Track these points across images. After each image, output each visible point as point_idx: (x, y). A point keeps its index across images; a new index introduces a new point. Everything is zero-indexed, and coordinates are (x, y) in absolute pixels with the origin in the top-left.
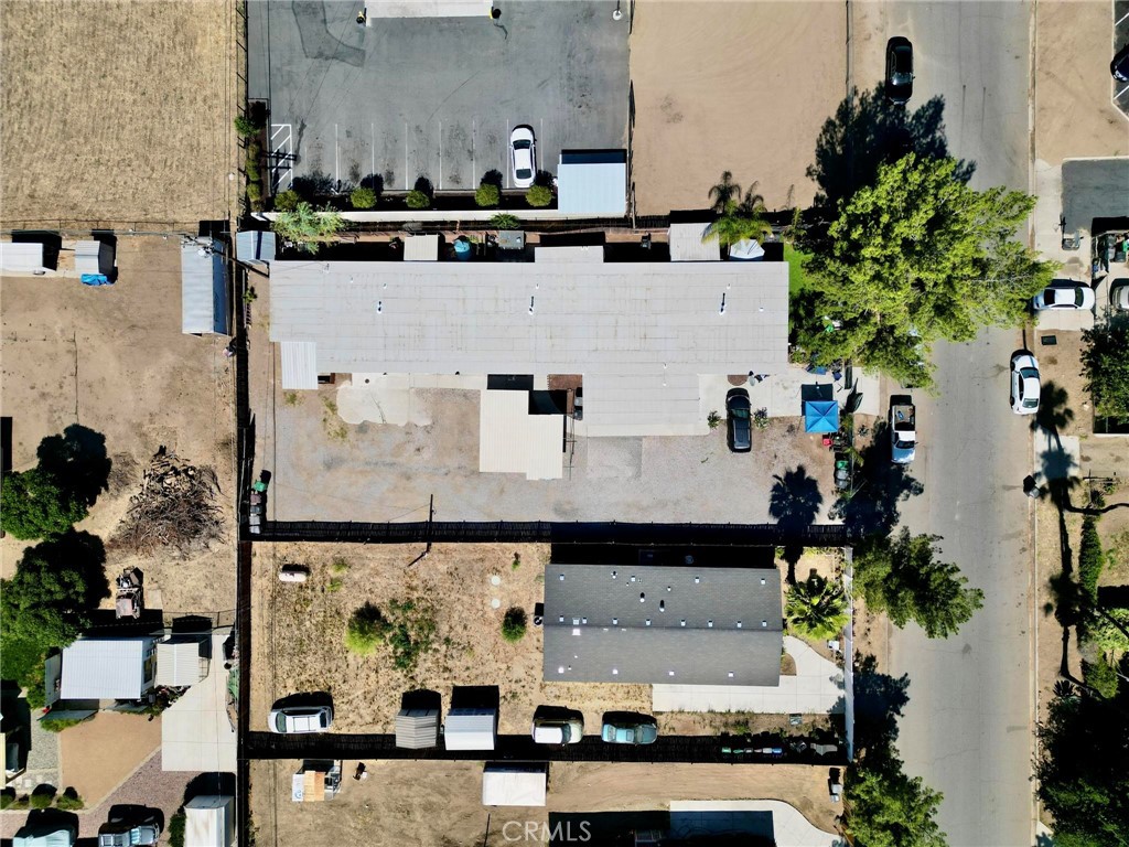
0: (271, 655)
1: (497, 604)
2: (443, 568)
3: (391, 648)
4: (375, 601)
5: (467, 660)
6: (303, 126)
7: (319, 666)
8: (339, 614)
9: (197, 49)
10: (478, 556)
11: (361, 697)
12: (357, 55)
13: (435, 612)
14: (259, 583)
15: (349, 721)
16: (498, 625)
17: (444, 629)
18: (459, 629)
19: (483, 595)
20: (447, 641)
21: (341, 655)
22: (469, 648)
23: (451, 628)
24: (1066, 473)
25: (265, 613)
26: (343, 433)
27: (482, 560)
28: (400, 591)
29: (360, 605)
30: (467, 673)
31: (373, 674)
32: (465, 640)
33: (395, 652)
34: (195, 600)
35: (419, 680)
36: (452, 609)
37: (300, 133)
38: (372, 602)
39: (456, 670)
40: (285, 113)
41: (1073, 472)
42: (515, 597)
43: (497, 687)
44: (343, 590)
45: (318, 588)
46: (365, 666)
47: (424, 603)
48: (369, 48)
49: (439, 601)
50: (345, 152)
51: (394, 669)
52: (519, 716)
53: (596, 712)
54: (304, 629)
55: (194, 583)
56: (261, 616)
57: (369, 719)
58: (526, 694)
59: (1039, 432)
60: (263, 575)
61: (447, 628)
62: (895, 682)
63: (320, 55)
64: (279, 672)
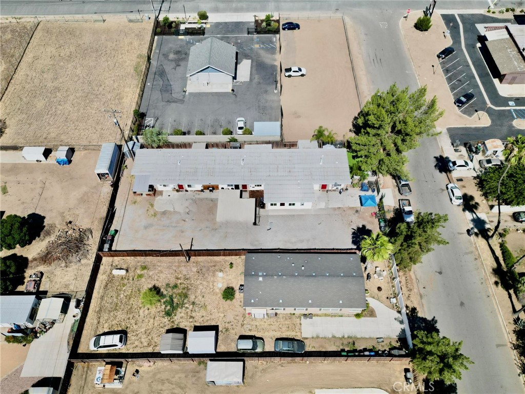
0: (100, 312)
1: (221, 285)
2: (195, 269)
3: (163, 307)
4: (158, 284)
5: (203, 312)
6: (158, 119)
7: (124, 316)
8: (139, 290)
9: (123, 100)
10: (212, 264)
11: (144, 332)
12: (182, 101)
13: (188, 289)
14: (101, 277)
15: (134, 345)
16: (220, 295)
17: (192, 298)
18: (200, 297)
19: (214, 282)
20: (193, 303)
21: (136, 310)
22: (204, 306)
23: (196, 297)
24: (484, 227)
25: (101, 291)
26: (155, 215)
27: (215, 266)
28: (172, 280)
29: (150, 286)
30: (202, 319)
31: (152, 320)
32: (203, 303)
33: (165, 309)
34: (67, 286)
35: (176, 323)
36: (197, 288)
37: (156, 121)
38: (157, 285)
39: (197, 317)
40: (152, 115)
41: (487, 226)
42: (230, 282)
43: (218, 326)
44: (143, 279)
45: (131, 279)
46: (148, 316)
47: (183, 285)
48: (186, 99)
49: (191, 285)
50: (172, 126)
51: (164, 317)
52: (229, 341)
53: (271, 338)
54: (119, 298)
55: (68, 278)
56: (99, 292)
57: (146, 344)
58: (233, 329)
59: (467, 212)
60: (104, 273)
61: (194, 297)
62: (430, 321)
63: (168, 101)
64: (101, 320)
